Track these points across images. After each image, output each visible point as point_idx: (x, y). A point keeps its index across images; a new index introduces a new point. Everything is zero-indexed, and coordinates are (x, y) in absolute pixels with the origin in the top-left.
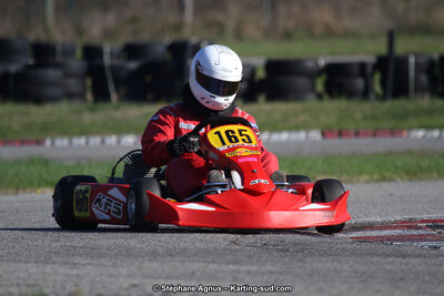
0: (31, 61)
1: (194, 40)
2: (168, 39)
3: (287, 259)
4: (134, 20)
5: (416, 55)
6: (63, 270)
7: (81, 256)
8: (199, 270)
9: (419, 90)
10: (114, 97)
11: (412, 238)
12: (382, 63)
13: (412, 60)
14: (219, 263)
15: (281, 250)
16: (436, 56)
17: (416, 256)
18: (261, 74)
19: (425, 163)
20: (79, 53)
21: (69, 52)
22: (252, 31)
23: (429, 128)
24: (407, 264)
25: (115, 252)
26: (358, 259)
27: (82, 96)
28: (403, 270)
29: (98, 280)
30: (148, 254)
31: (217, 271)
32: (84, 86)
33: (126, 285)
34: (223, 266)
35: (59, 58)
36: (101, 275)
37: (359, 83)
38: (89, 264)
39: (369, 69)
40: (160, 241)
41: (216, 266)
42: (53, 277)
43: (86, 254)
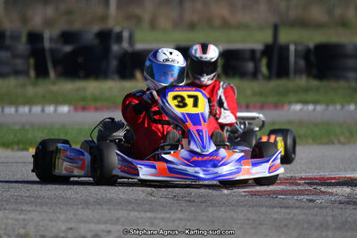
1: (117, 29)
2: (96, 28)
3: (193, 209)
4: (69, 12)
5: (296, 44)
6: (12, 215)
7: (27, 204)
8: (122, 217)
9: (298, 72)
10: (52, 74)
11: (292, 193)
12: (268, 50)
13: (292, 48)
14: (138, 211)
15: (189, 201)
16: (311, 45)
20: (24, 39)
21: (16, 37)
22: (164, 22)
23: (305, 102)
25: (54, 201)
26: (250, 209)
27: (26, 73)
28: (286, 219)
29: (41, 224)
30: (81, 203)
31: (137, 218)
32: (28, 65)
33: (64, 228)
34: (143, 214)
35: (8, 42)
36: (43, 220)
37: (250, 66)
38: (34, 211)
39: (258, 55)
41: (136, 214)
42: (5, 221)
43: (31, 202)
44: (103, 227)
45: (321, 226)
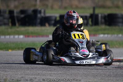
1: (39, 9)
2: (32, 9)
3: (65, 70)
4: (23, 3)
6: (2, 73)
7: (8, 69)
8: (40, 73)
9: (102, 23)
10: (17, 24)
12: (92, 16)
13: (100, 15)
18: (58, 19)
20: (7, 12)
21: (5, 12)
22: (56, 6)
23: (104, 34)
25: (17, 68)
26: (84, 70)
27: (8, 24)
28: (97, 73)
29: (12, 75)
31: (45, 73)
32: (9, 21)
33: (20, 77)
35: (2, 14)
36: (13, 74)
38: (10, 71)
39: (88, 18)
41: (45, 72)
43: (9, 68)
44: (33, 76)
45: (109, 76)
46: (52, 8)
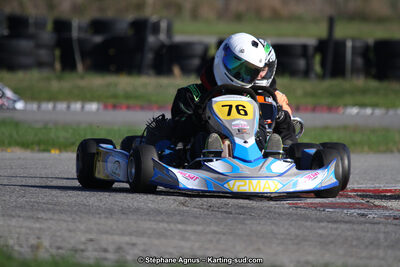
0: (6, 32)
1: (154, 18)
2: (130, 17)
3: (229, 221)
5: (354, 40)
6: (27, 223)
7: (43, 211)
9: (355, 71)
11: (342, 206)
12: (323, 46)
13: (349, 44)
14: (168, 222)
15: (225, 212)
16: (371, 41)
17: (346, 222)
19: (358, 137)
20: (50, 26)
21: (40, 25)
22: (206, 12)
23: (362, 105)
24: (336, 229)
25: (75, 209)
26: (293, 223)
27: (51, 65)
29: (58, 234)
30: (104, 212)
31: (166, 229)
32: (54, 55)
33: (83, 239)
34: (172, 226)
35: (32, 30)
37: (302, 63)
38: (51, 219)
39: (311, 51)
40: (116, 201)
41: (165, 225)
42: (18, 230)
43: (49, 210)
44: (127, 239)
45: (371, 243)
46: (195, 15)
